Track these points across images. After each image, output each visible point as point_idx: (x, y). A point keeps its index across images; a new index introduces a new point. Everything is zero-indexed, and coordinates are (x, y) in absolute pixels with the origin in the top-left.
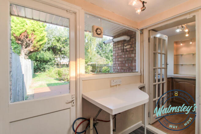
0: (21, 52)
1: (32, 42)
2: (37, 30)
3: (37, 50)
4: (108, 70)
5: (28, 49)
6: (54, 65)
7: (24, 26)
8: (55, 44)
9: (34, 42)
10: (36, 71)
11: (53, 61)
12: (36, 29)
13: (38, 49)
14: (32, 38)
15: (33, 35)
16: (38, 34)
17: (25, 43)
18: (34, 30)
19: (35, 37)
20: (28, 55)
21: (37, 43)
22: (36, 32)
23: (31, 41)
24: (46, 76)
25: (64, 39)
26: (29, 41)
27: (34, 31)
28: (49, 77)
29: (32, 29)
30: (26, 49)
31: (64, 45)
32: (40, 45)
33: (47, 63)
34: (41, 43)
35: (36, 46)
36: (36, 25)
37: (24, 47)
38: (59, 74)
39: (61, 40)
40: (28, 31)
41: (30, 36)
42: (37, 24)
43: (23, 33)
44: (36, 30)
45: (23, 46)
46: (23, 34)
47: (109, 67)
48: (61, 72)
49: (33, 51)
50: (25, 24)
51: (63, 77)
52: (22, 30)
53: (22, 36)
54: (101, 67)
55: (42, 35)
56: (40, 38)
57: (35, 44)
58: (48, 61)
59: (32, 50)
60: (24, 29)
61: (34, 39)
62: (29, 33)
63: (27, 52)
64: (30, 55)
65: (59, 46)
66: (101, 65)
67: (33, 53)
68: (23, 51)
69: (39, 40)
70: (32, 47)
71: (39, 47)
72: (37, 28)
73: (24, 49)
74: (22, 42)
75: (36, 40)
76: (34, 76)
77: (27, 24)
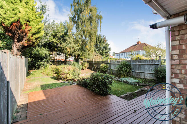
0: (13, 47)
1: (26, 35)
2: (33, 20)
3: (32, 45)
4: (107, 67)
5: (20, 43)
6: (50, 62)
7: (16, 14)
8: (52, 40)
9: (28, 34)
10: (31, 68)
11: (49, 58)
12: (31, 18)
13: (34, 43)
14: (26, 30)
15: (27, 26)
16: (34, 25)
17: (18, 35)
18: (28, 20)
19: (30, 28)
20: (21, 51)
21: (32, 36)
22: (31, 23)
23: (24, 34)
24: (41, 74)
25: (61, 34)
26: (23, 33)
27: (29, 22)
28: (45, 75)
29: (27, 18)
30: (19, 44)
31: (60, 41)
32: (36, 39)
33: (43, 59)
34: (37, 36)
35: (31, 39)
36: (31, 15)
37: (17, 41)
38: (57, 72)
39: (58, 35)
40: (21, 20)
41: (24, 27)
42: (33, 14)
43: (15, 22)
44: (31, 20)
45: (15, 39)
46: (15, 24)
47: (107, 64)
48: (60, 71)
49: (28, 45)
50: (18, 12)
51: (61, 76)
52: (13, 19)
53: (14, 27)
54: (98, 64)
55: (38, 27)
56: (36, 30)
57: (29, 37)
58: (44, 58)
59: (26, 45)
60: (16, 18)
61: (29, 31)
62: (23, 23)
63: (19, 47)
64: (24, 51)
65: (56, 42)
66: (98, 61)
67: (28, 49)
68: (15, 45)
69: (34, 32)
70: (27, 41)
71: (34, 41)
72: (33, 18)
73: (17, 43)
74: (13, 34)
75: (31, 32)
76: (28, 74)
77: (20, 12)
